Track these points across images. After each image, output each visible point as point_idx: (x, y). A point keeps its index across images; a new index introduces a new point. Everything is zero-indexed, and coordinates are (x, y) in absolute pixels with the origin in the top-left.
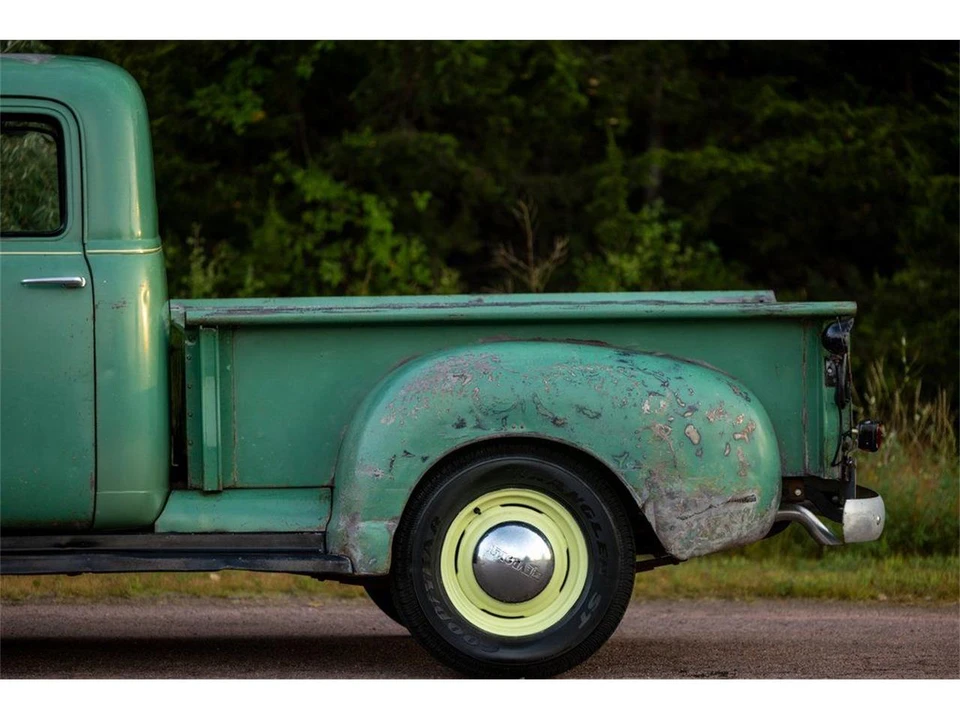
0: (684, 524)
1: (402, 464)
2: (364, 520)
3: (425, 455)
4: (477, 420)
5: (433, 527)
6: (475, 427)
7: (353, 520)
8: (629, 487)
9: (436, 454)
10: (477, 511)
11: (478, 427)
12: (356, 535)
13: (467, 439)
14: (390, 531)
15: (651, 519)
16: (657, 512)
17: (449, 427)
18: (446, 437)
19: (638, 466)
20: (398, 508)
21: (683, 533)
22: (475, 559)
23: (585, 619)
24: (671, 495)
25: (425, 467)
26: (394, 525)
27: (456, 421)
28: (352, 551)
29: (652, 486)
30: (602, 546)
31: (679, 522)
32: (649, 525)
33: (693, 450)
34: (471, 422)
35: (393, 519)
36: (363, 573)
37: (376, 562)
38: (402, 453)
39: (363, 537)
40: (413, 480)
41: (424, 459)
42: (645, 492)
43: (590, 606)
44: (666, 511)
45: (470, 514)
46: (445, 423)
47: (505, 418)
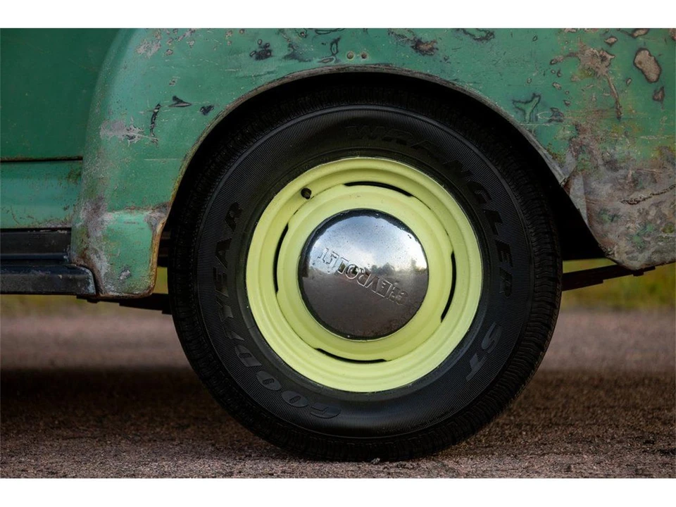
0: (634, 210)
1: (171, 119)
2: (112, 209)
3: (206, 103)
4: (290, 46)
5: (229, 219)
6: (286, 57)
7: (96, 210)
8: (543, 152)
9: (226, 102)
10: (305, 193)
11: (292, 56)
12: (99, 234)
13: (273, 77)
14: (153, 227)
15: (580, 203)
16: (588, 192)
17: (244, 58)
18: (241, 74)
19: (557, 117)
20: (169, 191)
21: (634, 227)
22: (303, 269)
23: (476, 364)
24: (612, 164)
25: (210, 122)
26: (161, 219)
27: (255, 47)
28: (94, 258)
29: (579, 149)
30: (503, 248)
31: (625, 209)
32: (577, 212)
33: (650, 89)
34: (280, 49)
35: (160, 207)
36: (111, 293)
37: (129, 276)
38: (170, 101)
39: (113, 236)
40: (190, 145)
41: (206, 110)
42: (569, 159)
43: (485, 343)
44: (604, 190)
45: (293, 198)
46: (238, 52)
47: (336, 41)
